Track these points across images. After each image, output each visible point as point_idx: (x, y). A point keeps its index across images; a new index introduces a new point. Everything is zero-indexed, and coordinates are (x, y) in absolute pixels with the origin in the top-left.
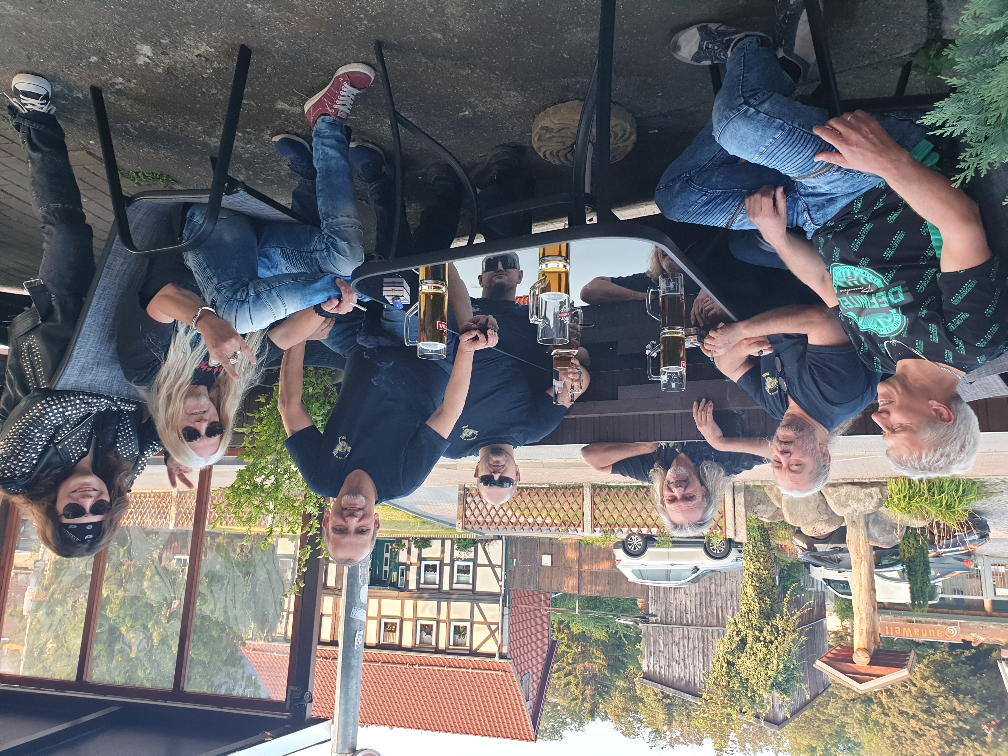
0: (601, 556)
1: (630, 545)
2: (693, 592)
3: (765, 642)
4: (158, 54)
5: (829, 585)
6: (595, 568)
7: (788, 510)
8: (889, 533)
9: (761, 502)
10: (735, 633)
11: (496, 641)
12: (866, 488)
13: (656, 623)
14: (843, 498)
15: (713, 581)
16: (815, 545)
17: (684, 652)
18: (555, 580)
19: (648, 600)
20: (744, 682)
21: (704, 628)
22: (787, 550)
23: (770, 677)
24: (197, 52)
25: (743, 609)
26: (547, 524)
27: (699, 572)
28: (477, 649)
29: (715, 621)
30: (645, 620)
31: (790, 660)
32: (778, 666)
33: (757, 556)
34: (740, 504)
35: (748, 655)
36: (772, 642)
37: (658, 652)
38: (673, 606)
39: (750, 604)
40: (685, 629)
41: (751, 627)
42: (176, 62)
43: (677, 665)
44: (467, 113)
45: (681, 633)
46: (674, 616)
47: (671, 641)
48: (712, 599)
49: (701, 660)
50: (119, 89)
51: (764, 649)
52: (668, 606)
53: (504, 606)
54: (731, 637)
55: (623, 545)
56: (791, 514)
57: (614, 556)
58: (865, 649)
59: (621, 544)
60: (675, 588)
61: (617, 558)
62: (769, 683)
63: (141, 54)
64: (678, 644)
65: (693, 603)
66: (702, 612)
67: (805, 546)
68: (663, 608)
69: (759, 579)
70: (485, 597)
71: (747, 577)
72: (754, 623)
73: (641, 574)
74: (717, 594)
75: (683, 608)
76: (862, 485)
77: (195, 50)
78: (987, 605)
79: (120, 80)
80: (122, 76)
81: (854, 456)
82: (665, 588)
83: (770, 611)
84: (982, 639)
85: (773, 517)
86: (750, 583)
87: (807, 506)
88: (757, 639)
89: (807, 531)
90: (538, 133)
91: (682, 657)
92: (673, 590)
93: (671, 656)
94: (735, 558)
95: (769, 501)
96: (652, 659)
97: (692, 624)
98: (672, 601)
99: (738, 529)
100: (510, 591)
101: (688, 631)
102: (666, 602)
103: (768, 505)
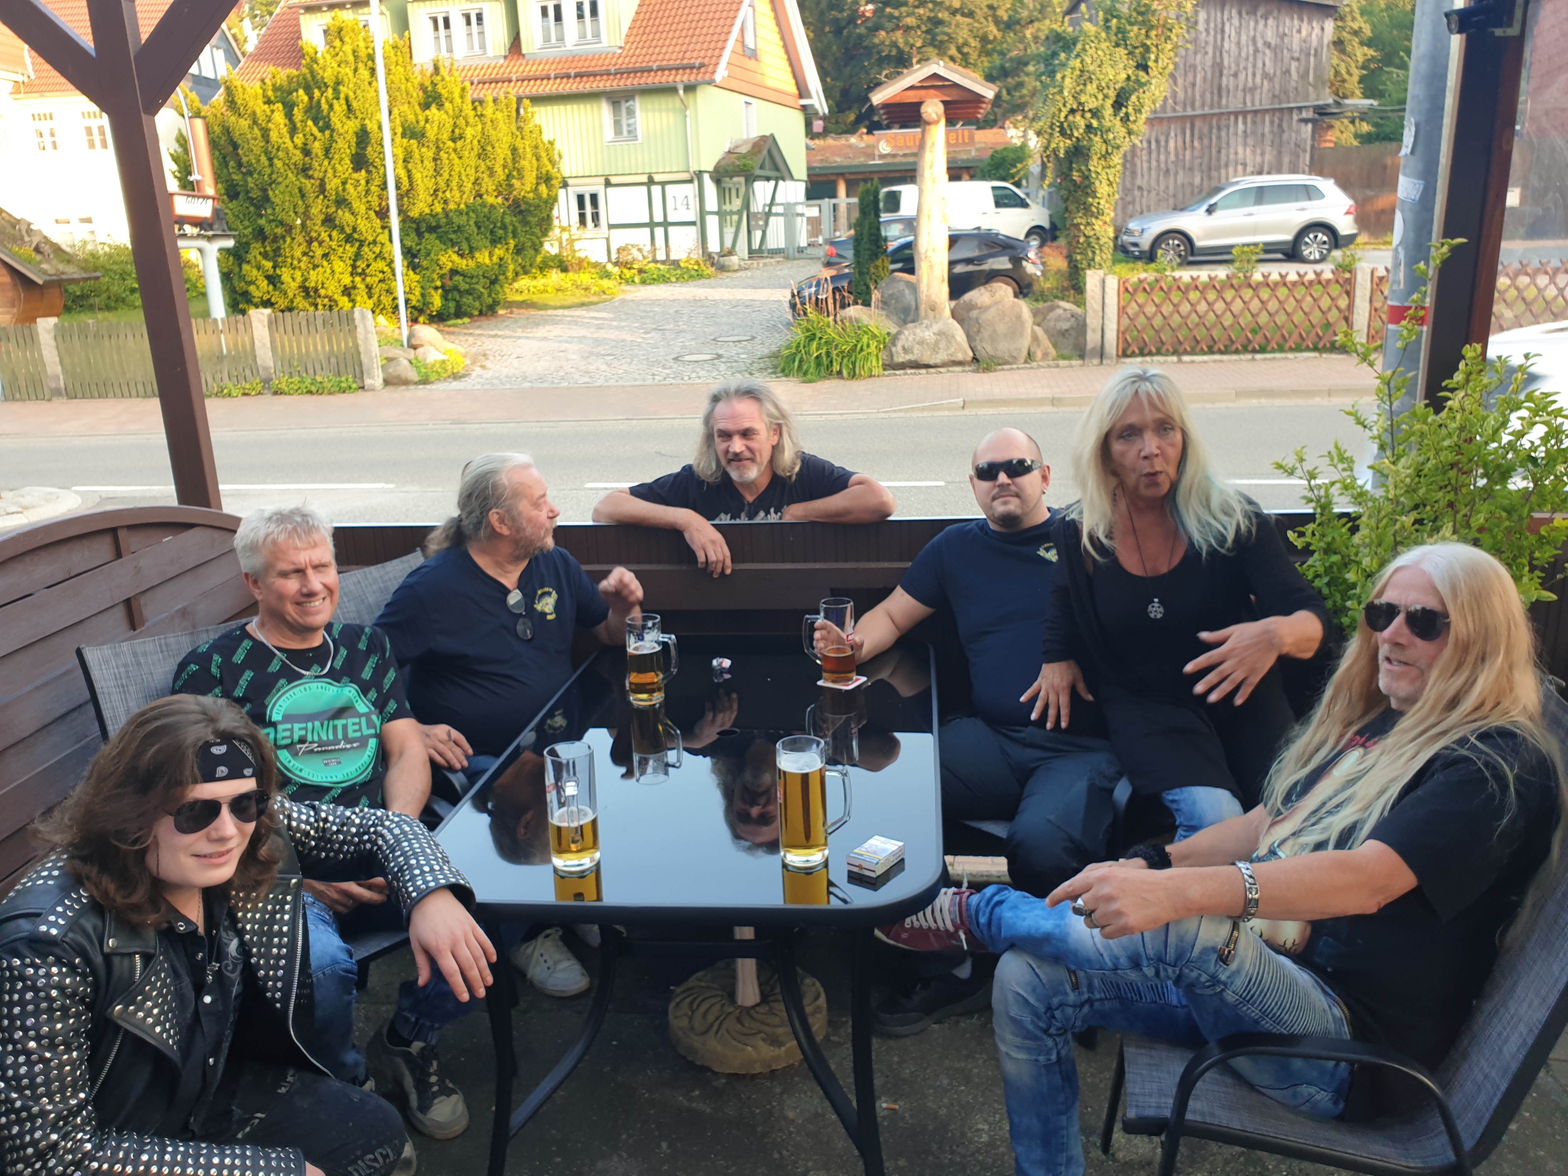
1: (1324, 243)
2: (1231, 170)
3: (1083, 110)
5: (1022, 200)
7: (1023, 322)
8: (891, 295)
9: (1064, 333)
12: (910, 361)
13: (1300, 109)
14: (942, 344)
15: (1194, 191)
16: (1009, 266)
17: (1254, 66)
19: (1313, 147)
20: (1121, 39)
21: (1216, 111)
23: (1078, 56)
25: (1116, 159)
27: (1205, 207)
29: (1197, 124)
30: (1323, 112)
31: (1045, 86)
32: (1063, 78)
33: (1089, 244)
34: (1094, 331)
35: (1112, 86)
36: (1072, 111)
37: (1303, 57)
38: (1267, 141)
39: (1103, 168)
40: (1249, 104)
41: (1103, 131)
43: (1269, 40)
45: (1257, 97)
46: (1267, 124)
47: (1277, 80)
48: (1199, 160)
49: (1225, 55)
51: (1083, 99)
52: (1277, 140)
55: (1336, 241)
56: (1019, 317)
57: (1358, 220)
58: (929, 124)
59: (1341, 242)
60: (1260, 173)
61: (1351, 217)
62: (1079, 46)
64: (1265, 75)
65: (1232, 150)
66: (1219, 138)
67: (1024, 263)
68: (1285, 136)
71: (1106, 211)
72: (1097, 139)
73: (1309, 193)
74: (1191, 169)
75: (1250, 141)
76: (916, 365)
78: (842, 189)
82: (1279, 171)
83: (1074, 160)
84: (853, 140)
85: (1052, 309)
86: (1102, 202)
87: (995, 331)
88: (1096, 113)
89: (1005, 290)
91: (1260, 56)
92: (1266, 168)
93: (1279, 55)
94: (1145, 235)
95: (1050, 337)
96: (1315, 44)
97: (1236, 114)
98: (1268, 149)
99: (1098, 291)
101: (1245, 103)
102: (1279, 146)
103: (1053, 328)
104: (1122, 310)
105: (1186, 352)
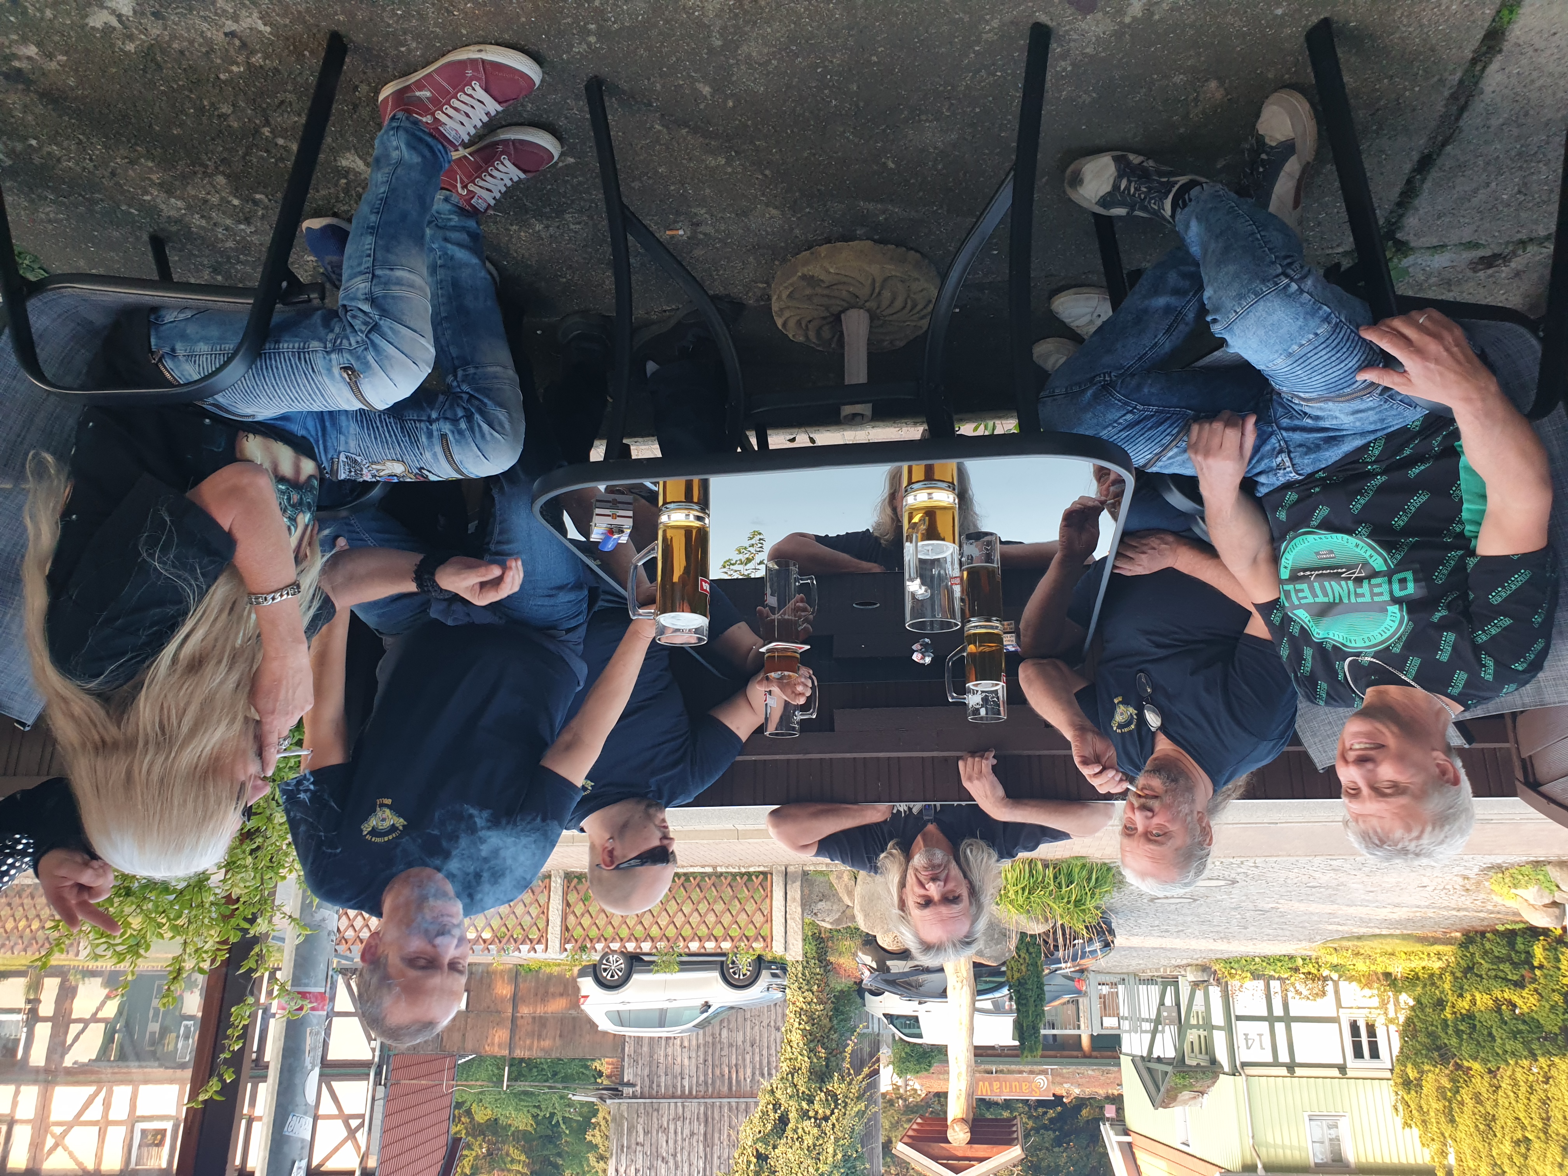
0: (552, 990)
1: (605, 970)
2: (694, 1042)
3: (816, 1119)
4: (143, 14)
5: (892, 1023)
6: (540, 1010)
7: (863, 910)
8: (997, 944)
9: (823, 897)
10: (771, 1106)
11: (358, 1148)
13: (634, 1097)
15: (725, 1024)
16: (888, 963)
17: (676, 1142)
18: (470, 1035)
19: (623, 1060)
21: (709, 1101)
22: (842, 972)
24: (230, 26)
25: (785, 1067)
26: (485, 941)
27: (711, 1011)
28: (320, 1165)
29: (726, 1089)
30: (616, 1092)
31: (852, 1146)
32: (835, 1155)
33: (808, 982)
34: (794, 900)
35: (789, 1141)
36: (826, 1119)
37: (634, 1146)
38: (662, 1067)
39: (796, 1059)
40: (679, 1104)
41: (797, 1096)
42: (173, 37)
43: (663, 1165)
44: (681, 232)
45: (672, 1111)
46: (663, 1085)
47: (656, 1126)
48: (723, 1053)
49: (702, 1154)
50: (19, 70)
51: (815, 1131)
52: (654, 1068)
53: (377, 1083)
54: (765, 1113)
55: (595, 972)
56: (867, 916)
57: (578, 989)
58: (963, 1120)
59: (591, 970)
60: (668, 1038)
61: (583, 993)
63: (107, 8)
64: (666, 1131)
65: (694, 1060)
66: (706, 1075)
67: (874, 965)
68: (646, 1072)
69: (811, 1019)
70: (342, 1070)
71: (792, 1015)
72: (802, 1089)
73: (620, 1018)
74: (731, 1045)
75: (677, 1069)
77: (229, 22)
78: (1085, 1042)
79: (32, 50)
80: (39, 45)
82: (651, 1039)
83: (824, 1069)
84: (1076, 1091)
85: (838, 921)
86: (796, 1025)
88: (804, 1115)
89: (885, 941)
90: (792, 285)
91: (671, 1151)
92: (663, 1042)
93: (654, 1150)
94: (765, 985)
95: (836, 895)
96: (623, 1157)
97: (690, 1096)
98: (662, 1060)
99: (790, 939)
100: (389, 1056)
101: (683, 1107)
102: (652, 1063)
103: (834, 903)
104: (769, 919)
105: (709, 875)
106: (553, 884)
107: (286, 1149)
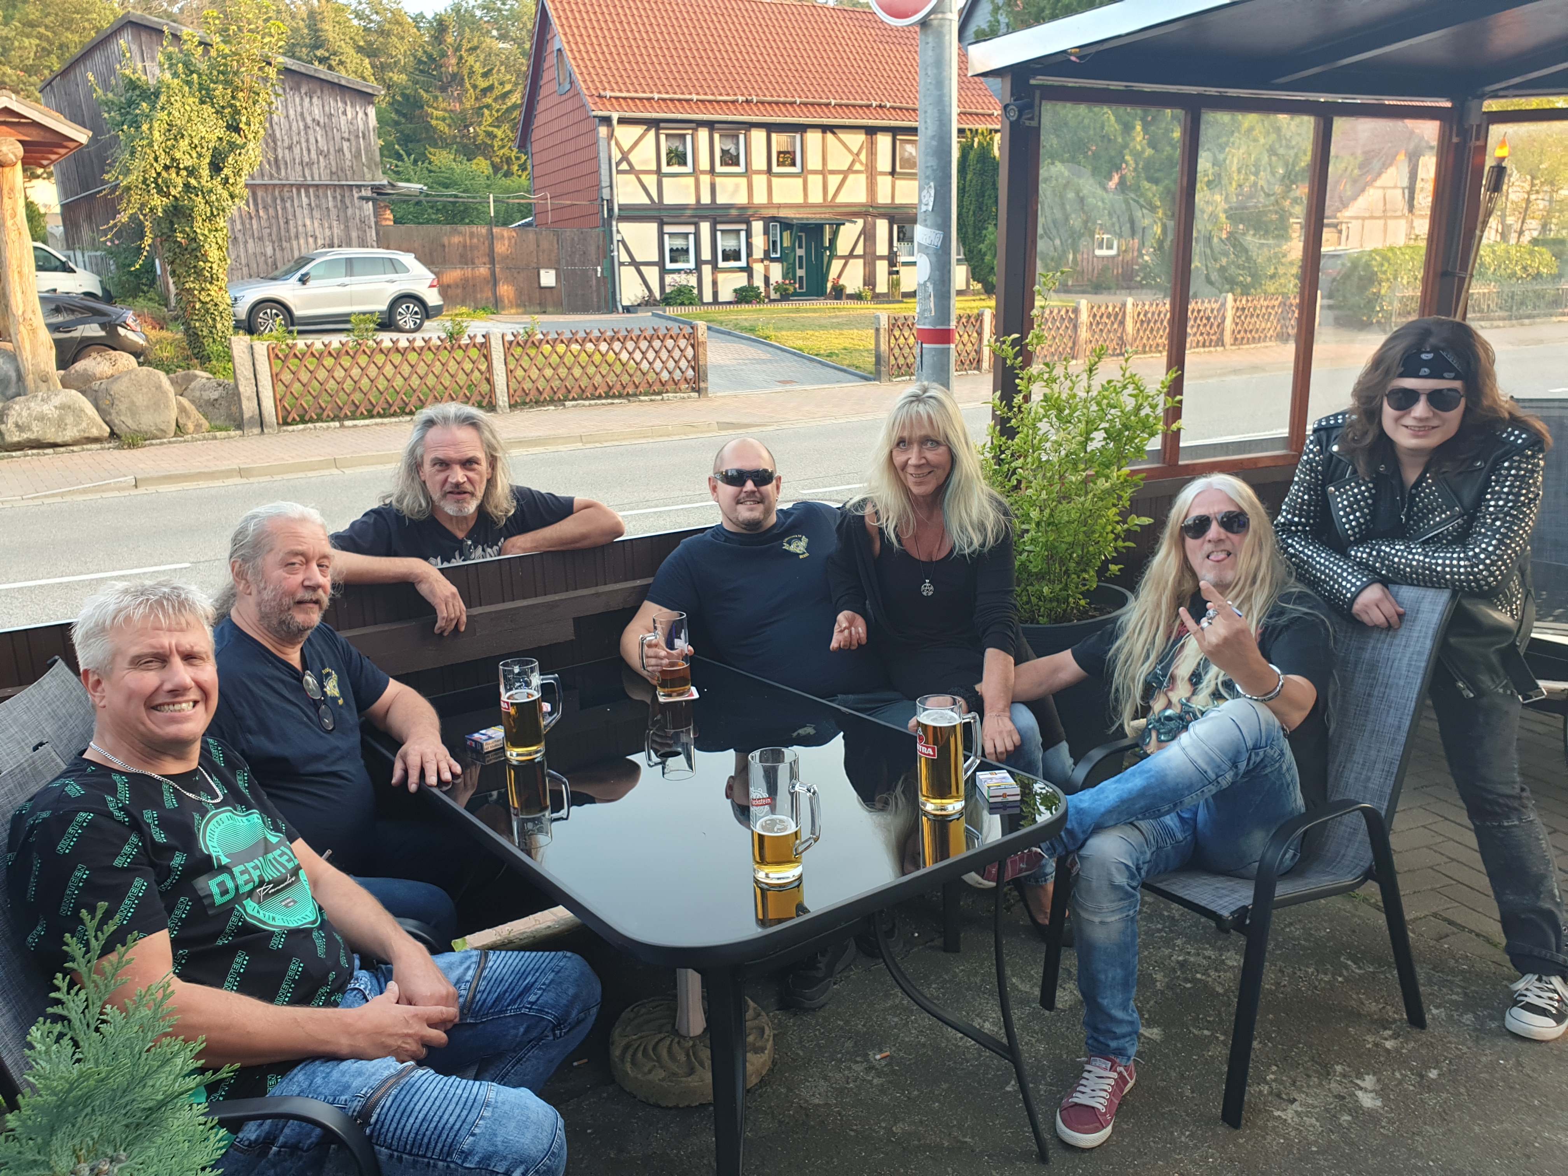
0: (459, 291)
1: (416, 313)
2: (302, 241)
3: (178, 167)
4: (1350, 1095)
5: (63, 263)
6: (468, 272)
7: (165, 393)
9: (213, 403)
10: (231, 181)
11: (617, 144)
12: (29, 441)
13: (359, 187)
14: (70, 420)
15: (270, 260)
16: (103, 333)
17: (307, 141)
18: (533, 247)
19: (376, 223)
20: (207, 97)
21: (277, 182)
22: (149, 320)
23: (163, 109)
24: (1296, 1106)
25: (221, 223)
26: (562, 342)
27: (298, 275)
28: (647, 130)
29: (260, 193)
30: (378, 190)
31: (131, 138)
32: (150, 129)
33: (207, 311)
34: (248, 399)
35: (205, 145)
36: (166, 168)
37: (352, 138)
38: (333, 215)
39: (210, 231)
40: (309, 178)
41: (205, 193)
42: (1320, 1085)
43: (317, 117)
44: (878, 1057)
45: (316, 172)
46: (330, 199)
47: (332, 157)
48: (268, 230)
49: (276, 127)
50: (1385, 1029)
51: (178, 155)
52: (342, 215)
53: (610, 202)
54: (238, 173)
55: (427, 312)
56: (159, 387)
57: (440, 293)
59: (431, 313)
60: (333, 246)
61: (435, 290)
62: (163, 98)
63: (1371, 1092)
64: (320, 152)
65: (300, 223)
66: (284, 208)
67: (120, 330)
68: (350, 212)
69: (199, 273)
70: (642, 213)
71: (221, 276)
72: (200, 199)
73: (394, 266)
74: (261, 239)
75: (317, 214)
76: (39, 445)
77: (1299, 1109)
79: (1389, 1044)
80: (1388, 1051)
81: (62, 495)
82: (349, 245)
83: (175, 220)
85: (189, 379)
86: (215, 266)
87: (133, 403)
88: (192, 172)
89: (127, 361)
90: (768, 1040)
91: (311, 132)
92: (336, 241)
93: (330, 134)
94: (240, 303)
95: (199, 407)
96: (361, 127)
97: (299, 187)
98: (335, 223)
99: (248, 357)
100: (603, 226)
101: (304, 176)
102: (346, 222)
103: (200, 399)
104: (275, 377)
105: (346, 417)
106: (506, 399)
107: (939, 221)
